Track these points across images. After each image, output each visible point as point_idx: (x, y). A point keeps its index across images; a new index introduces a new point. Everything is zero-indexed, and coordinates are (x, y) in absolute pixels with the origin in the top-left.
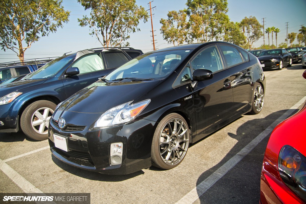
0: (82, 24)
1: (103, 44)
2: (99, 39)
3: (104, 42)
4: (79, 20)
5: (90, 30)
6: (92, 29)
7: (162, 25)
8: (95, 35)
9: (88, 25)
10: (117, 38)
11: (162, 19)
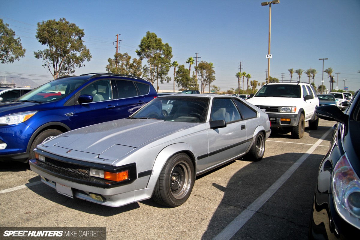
0: (37, 57)
1: (53, 74)
2: (50, 70)
3: (55, 73)
4: (35, 53)
5: (43, 62)
6: (45, 61)
7: (108, 63)
8: (46, 67)
9: (43, 58)
10: (65, 71)
11: (109, 58)
